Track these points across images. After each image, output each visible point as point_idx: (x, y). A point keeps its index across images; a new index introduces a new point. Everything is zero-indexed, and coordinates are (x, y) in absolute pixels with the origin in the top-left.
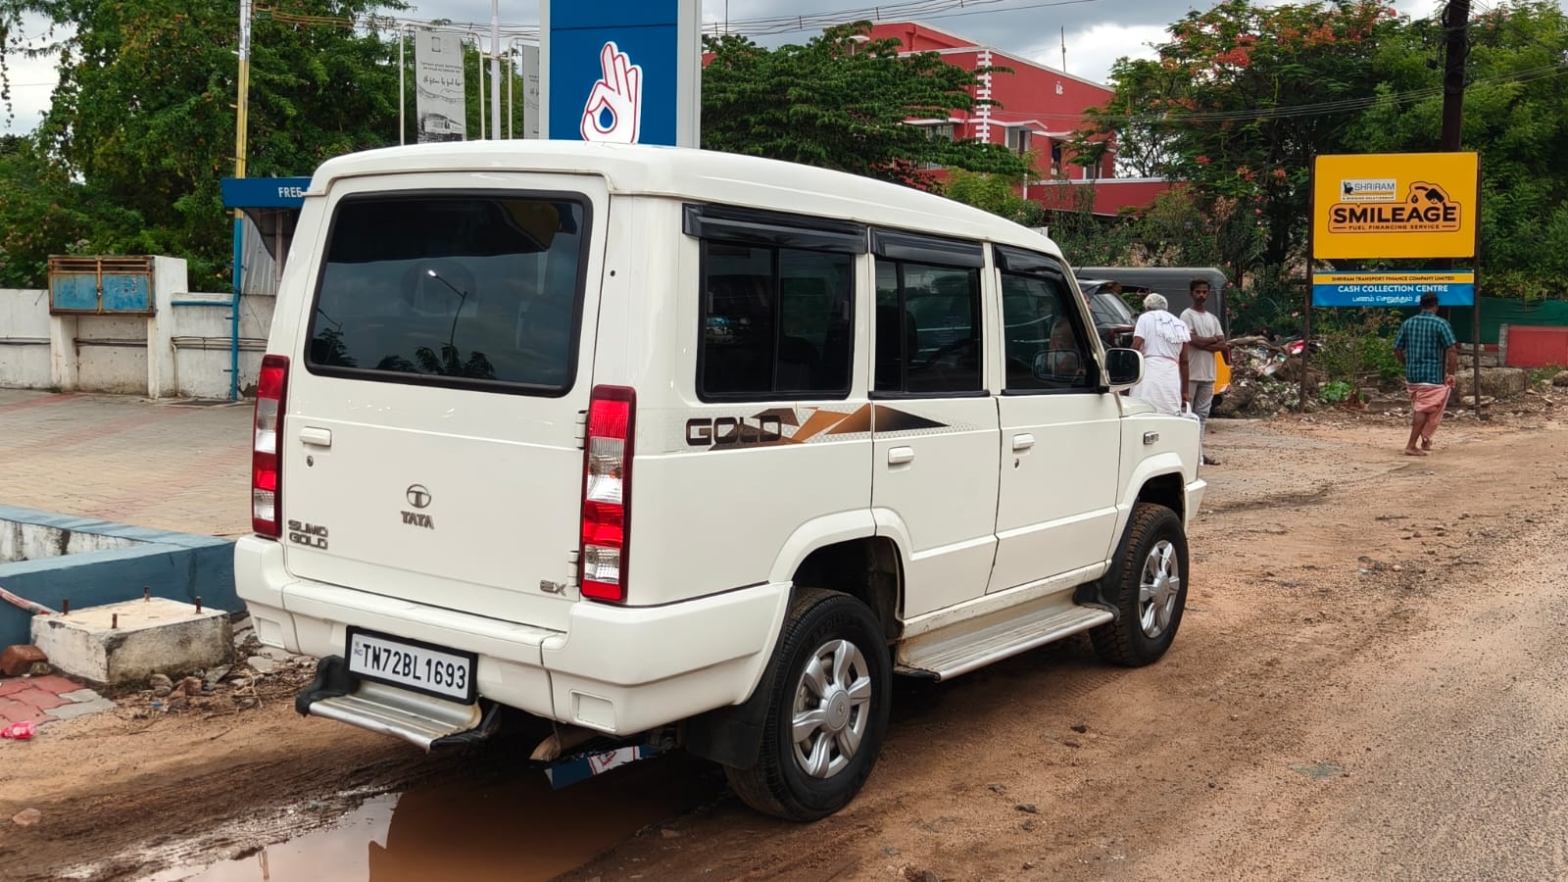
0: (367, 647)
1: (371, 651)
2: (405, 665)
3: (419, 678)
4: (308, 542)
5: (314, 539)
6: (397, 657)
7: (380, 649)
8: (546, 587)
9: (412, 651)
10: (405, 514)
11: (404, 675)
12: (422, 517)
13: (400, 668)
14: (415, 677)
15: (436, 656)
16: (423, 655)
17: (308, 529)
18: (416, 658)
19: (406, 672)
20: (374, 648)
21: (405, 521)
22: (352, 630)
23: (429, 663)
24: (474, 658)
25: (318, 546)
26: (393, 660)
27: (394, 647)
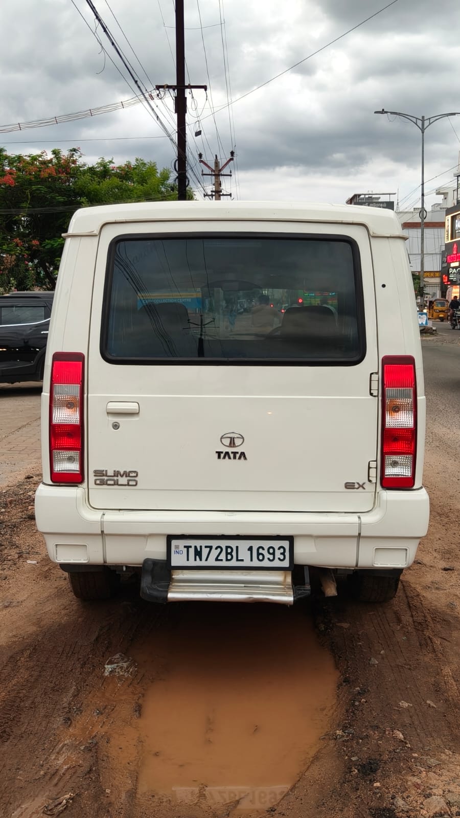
0: (188, 547)
1: (192, 551)
2: (227, 554)
4: (116, 483)
5: (123, 480)
6: (219, 550)
7: (201, 547)
8: (349, 486)
9: (233, 543)
10: (219, 453)
11: (227, 560)
12: (235, 453)
13: (223, 556)
14: (238, 560)
15: (256, 544)
16: (244, 545)
17: (117, 474)
18: (237, 547)
21: (219, 457)
22: (170, 538)
23: (250, 549)
24: (290, 539)
25: (128, 485)
26: (215, 553)
27: (214, 543)
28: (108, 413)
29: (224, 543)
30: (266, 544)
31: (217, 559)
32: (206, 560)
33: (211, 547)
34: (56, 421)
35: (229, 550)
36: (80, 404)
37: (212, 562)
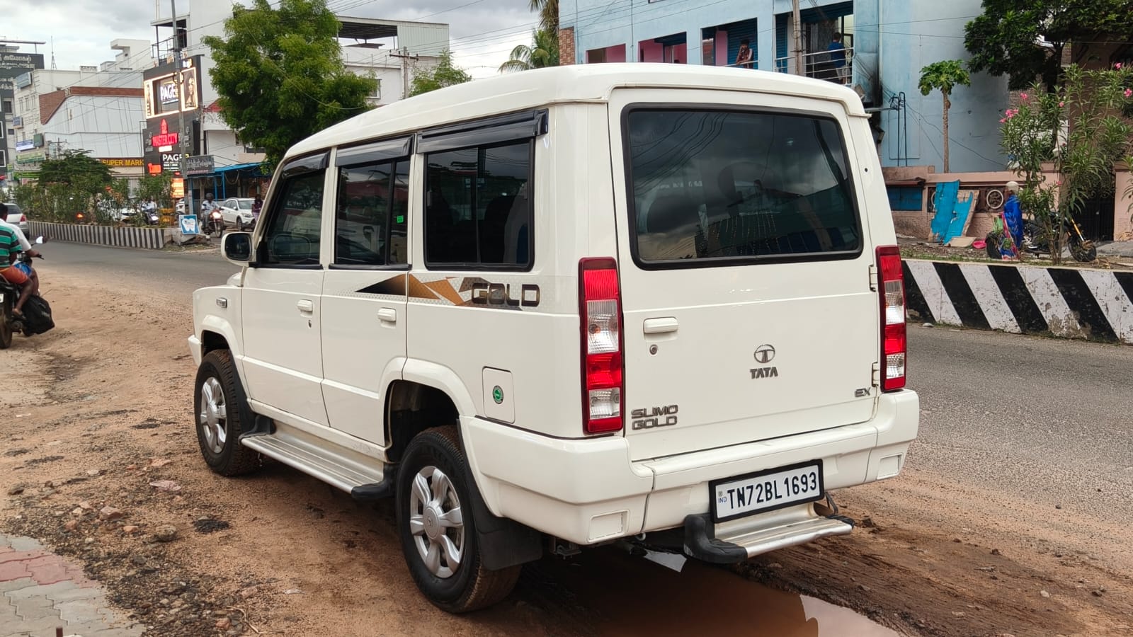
0: (731, 492)
1: (735, 495)
2: (767, 491)
3: (781, 497)
4: (655, 424)
5: (662, 419)
7: (743, 488)
8: (859, 393)
10: (753, 371)
12: (767, 370)
13: (763, 497)
14: (777, 497)
15: (790, 475)
16: (779, 478)
17: (657, 411)
18: (775, 482)
19: (769, 496)
20: (738, 490)
21: (753, 377)
22: (713, 485)
23: (786, 482)
25: (668, 424)
26: (756, 492)
27: (754, 482)
28: (645, 333)
29: (762, 480)
30: (799, 473)
31: (759, 501)
32: (749, 504)
33: (751, 487)
34: (591, 350)
35: (768, 487)
36: (619, 325)
37: (755, 506)
